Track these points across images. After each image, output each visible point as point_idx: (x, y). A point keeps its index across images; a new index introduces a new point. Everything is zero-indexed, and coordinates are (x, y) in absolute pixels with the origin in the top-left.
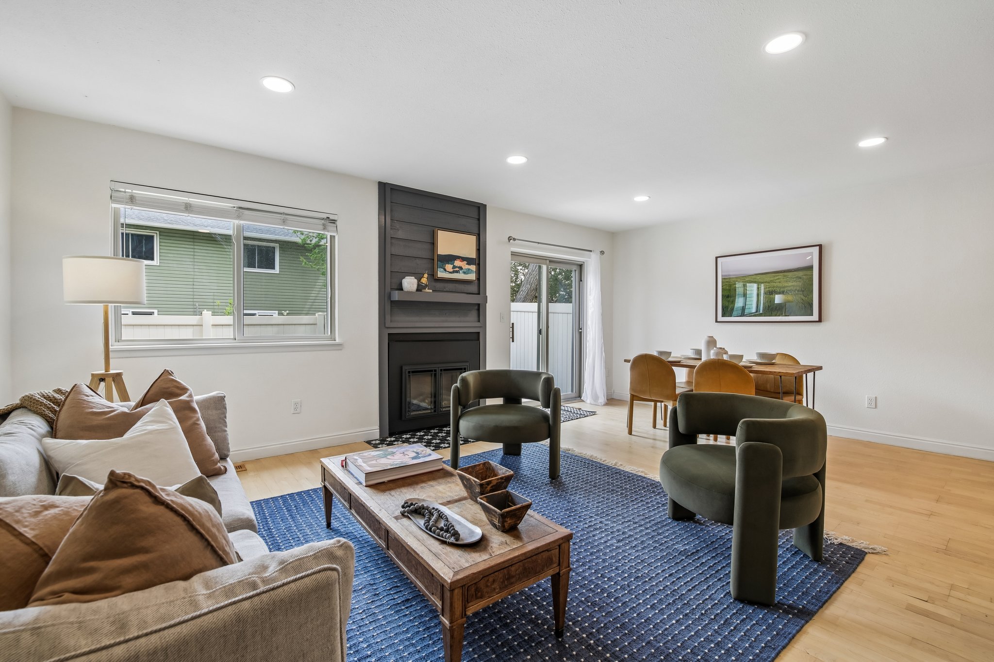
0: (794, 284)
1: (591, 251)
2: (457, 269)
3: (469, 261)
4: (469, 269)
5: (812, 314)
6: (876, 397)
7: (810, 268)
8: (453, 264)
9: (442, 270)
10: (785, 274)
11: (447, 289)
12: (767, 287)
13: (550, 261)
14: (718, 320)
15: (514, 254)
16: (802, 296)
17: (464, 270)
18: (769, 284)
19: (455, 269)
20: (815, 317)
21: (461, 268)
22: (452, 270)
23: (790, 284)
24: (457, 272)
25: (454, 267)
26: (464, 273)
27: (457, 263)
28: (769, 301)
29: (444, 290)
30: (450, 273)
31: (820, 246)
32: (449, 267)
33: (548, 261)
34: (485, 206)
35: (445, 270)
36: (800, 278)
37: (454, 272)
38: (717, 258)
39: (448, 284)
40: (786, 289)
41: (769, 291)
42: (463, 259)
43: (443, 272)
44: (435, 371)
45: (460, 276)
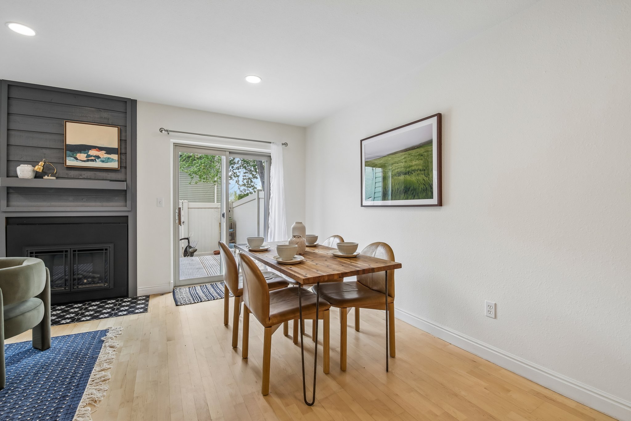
0: (417, 162)
1: (270, 143)
2: (93, 158)
3: (109, 151)
4: (109, 158)
5: (432, 197)
6: (495, 304)
7: (430, 142)
8: (87, 153)
9: (72, 158)
10: (410, 152)
11: (84, 176)
12: (397, 168)
13: (230, 153)
14: (363, 205)
15: (176, 145)
16: (424, 176)
17: (101, 159)
18: (397, 165)
19: (90, 158)
20: (435, 201)
21: (98, 157)
22: (86, 159)
23: (414, 163)
24: (92, 160)
25: (88, 156)
26: (103, 161)
27: (92, 152)
28: (398, 182)
29: (80, 177)
30: (84, 161)
31: (439, 117)
32: (82, 156)
33: (228, 153)
34: (137, 100)
35: (76, 159)
36: (422, 155)
37: (88, 161)
38: (361, 141)
39: (85, 172)
40: (411, 168)
41: (398, 172)
42: (100, 149)
43: (73, 160)
44: (66, 251)
45: (98, 164)
